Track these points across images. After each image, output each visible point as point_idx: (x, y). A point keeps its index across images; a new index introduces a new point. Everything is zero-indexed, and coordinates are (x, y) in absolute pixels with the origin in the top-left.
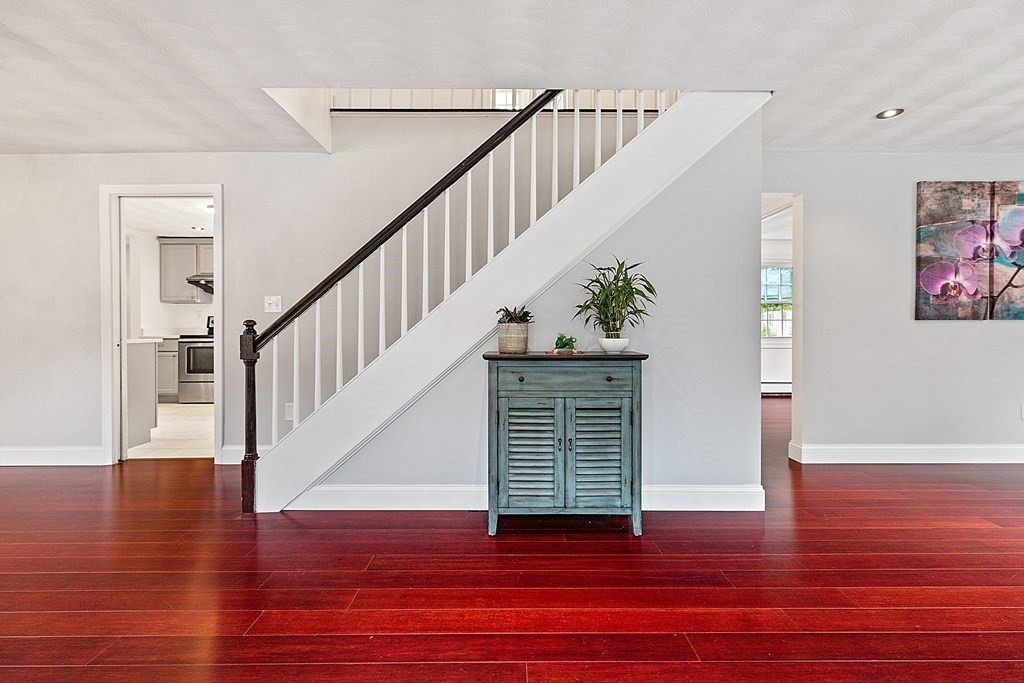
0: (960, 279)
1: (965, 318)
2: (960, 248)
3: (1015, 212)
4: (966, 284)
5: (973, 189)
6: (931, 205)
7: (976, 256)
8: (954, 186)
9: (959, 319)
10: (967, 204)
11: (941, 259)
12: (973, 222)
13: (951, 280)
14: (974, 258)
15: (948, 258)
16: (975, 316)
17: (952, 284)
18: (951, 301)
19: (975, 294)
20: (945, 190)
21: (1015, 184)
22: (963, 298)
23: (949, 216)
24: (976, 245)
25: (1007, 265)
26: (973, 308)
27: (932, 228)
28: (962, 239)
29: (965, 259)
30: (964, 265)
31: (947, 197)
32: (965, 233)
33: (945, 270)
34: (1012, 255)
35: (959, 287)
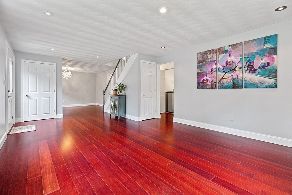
0: (208, 78)
1: (209, 89)
2: (207, 69)
3: (224, 56)
4: (209, 79)
5: (211, 52)
6: (200, 59)
7: (212, 71)
8: (205, 52)
9: (207, 89)
10: (209, 56)
11: (202, 72)
12: (211, 61)
13: (205, 78)
14: (211, 72)
15: (204, 72)
16: (212, 88)
17: (205, 79)
18: (205, 84)
19: (212, 81)
20: (203, 54)
21: (224, 47)
22: (209, 83)
23: (204, 61)
24: (212, 68)
25: (222, 72)
26: (211, 86)
27: (200, 65)
28: (208, 66)
29: (209, 72)
30: (208, 74)
31: (203, 56)
32: (209, 65)
33: (203, 76)
34: (223, 69)
35: (207, 80)
